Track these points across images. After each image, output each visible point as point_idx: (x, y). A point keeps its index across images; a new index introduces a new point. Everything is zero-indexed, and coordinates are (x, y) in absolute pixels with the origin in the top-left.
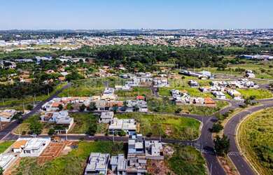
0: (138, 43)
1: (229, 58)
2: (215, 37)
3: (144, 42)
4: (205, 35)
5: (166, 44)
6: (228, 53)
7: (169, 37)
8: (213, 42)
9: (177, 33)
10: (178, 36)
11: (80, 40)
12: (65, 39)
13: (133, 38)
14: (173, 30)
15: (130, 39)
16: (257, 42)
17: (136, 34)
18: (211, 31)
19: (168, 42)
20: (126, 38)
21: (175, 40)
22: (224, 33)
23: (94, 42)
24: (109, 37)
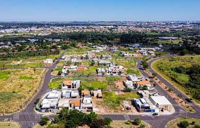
0: (89, 31)
1: (150, 39)
2: (141, 26)
3: (93, 30)
4: (134, 25)
5: (108, 31)
6: (150, 36)
7: (110, 27)
8: (140, 30)
9: (114, 24)
10: (116, 26)
11: (48, 29)
12: (38, 28)
13: (85, 27)
14: (111, 22)
15: (83, 28)
16: (168, 29)
17: (87, 24)
18: (138, 23)
19: (110, 30)
20: (81, 27)
21: (114, 28)
22: (146, 23)
23: (59, 30)
24: (68, 27)
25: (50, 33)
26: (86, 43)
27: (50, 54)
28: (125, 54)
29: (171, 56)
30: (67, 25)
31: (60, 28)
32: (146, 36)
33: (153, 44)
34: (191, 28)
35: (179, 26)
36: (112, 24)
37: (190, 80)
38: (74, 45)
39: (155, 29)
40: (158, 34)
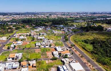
0: (35, 17)
1: (69, 22)
2: (64, 15)
3: (37, 17)
4: (61, 14)
5: (46, 18)
6: (69, 20)
7: (47, 15)
8: (64, 17)
9: (50, 13)
10: (51, 14)
11: (10, 17)
12: (3, 16)
13: (33, 15)
14: (48, 12)
15: (32, 16)
16: (78, 16)
17: (34, 14)
18: (63, 13)
19: (47, 17)
20: (30, 15)
21: (49, 16)
22: (67, 13)
23: (17, 17)
24: (23, 15)
25: (11, 19)
26: (31, 25)
27: (7, 33)
28: (55, 32)
29: (81, 32)
30: (22, 14)
31: (18, 16)
32: (67, 20)
33: (71, 25)
34: (90, 15)
35: (84, 15)
36: (48, 13)
37: (93, 49)
38: (23, 27)
39: (72, 16)
40: (74, 19)
